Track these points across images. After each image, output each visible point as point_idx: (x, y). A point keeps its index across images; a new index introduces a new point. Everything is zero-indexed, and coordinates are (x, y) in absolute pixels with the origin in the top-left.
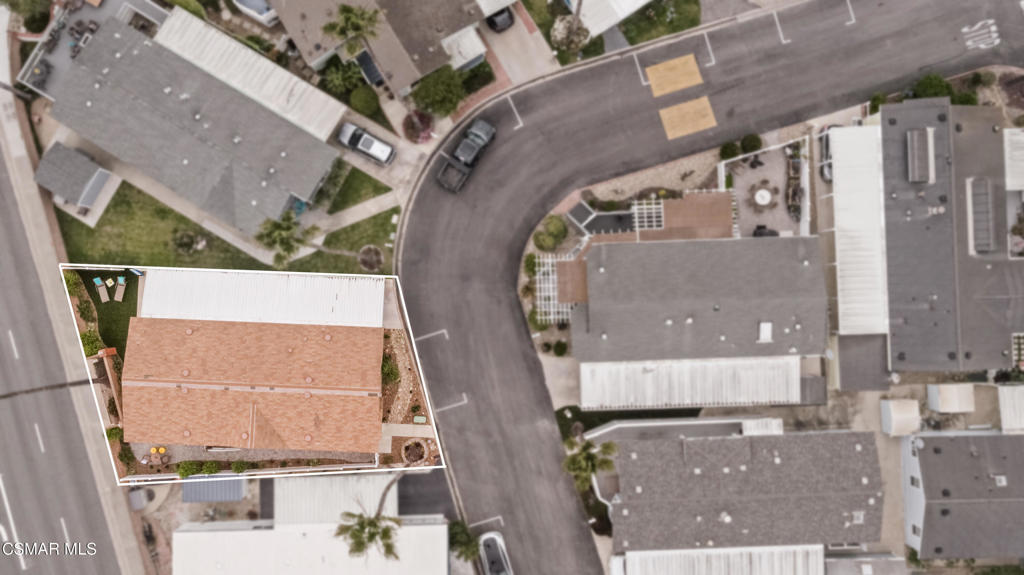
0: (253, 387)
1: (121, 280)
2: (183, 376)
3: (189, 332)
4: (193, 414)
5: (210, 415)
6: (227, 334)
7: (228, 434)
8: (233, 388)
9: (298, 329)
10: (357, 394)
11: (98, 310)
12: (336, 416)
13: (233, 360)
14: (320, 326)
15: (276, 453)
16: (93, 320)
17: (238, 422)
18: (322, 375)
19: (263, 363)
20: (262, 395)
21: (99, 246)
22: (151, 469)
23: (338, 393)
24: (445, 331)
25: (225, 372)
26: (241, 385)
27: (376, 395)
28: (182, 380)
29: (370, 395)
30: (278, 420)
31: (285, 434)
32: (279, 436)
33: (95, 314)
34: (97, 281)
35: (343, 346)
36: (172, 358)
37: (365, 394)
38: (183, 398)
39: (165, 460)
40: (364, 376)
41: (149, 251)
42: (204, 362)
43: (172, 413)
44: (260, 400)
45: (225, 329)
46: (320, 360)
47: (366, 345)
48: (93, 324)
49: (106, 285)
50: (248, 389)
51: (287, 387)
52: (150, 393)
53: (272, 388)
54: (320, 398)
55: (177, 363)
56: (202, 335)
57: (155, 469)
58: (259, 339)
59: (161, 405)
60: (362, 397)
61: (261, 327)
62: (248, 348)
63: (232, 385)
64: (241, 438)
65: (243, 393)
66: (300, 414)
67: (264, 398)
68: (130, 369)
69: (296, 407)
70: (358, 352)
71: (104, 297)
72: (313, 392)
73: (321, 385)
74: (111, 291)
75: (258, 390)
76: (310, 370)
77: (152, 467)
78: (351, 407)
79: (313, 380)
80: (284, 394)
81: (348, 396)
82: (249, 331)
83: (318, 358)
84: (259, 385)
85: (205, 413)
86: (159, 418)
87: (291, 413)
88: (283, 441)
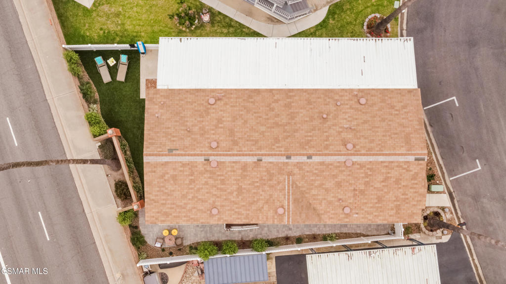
0: (288, 157)
1: (124, 58)
2: (211, 148)
3: (212, 101)
4: (221, 190)
5: (240, 190)
6: (253, 103)
7: (260, 210)
8: (266, 159)
9: (328, 93)
10: (402, 159)
11: (99, 91)
12: (378, 185)
13: (263, 129)
14: (352, 90)
15: (290, 229)
16: (95, 102)
17: (271, 196)
18: (362, 140)
19: (296, 131)
20: (299, 165)
21: (98, 26)
22: (164, 252)
23: (381, 159)
24: (454, 98)
25: (257, 142)
26: (275, 155)
27: (423, 160)
28: (210, 152)
29: (416, 159)
30: (314, 192)
31: (321, 208)
32: (314, 209)
33: (97, 96)
34: (99, 60)
35: (380, 110)
36: (196, 129)
37: (411, 158)
38: (211, 172)
39: (179, 241)
40: (407, 140)
41: (149, 29)
42: (232, 132)
43: (199, 190)
44: (296, 171)
45: (250, 97)
46: (357, 125)
47: (404, 107)
48: (95, 106)
49: (108, 64)
50: (284, 159)
51: (326, 155)
52: (174, 169)
53: (309, 157)
54: (361, 166)
55: (202, 135)
56: (226, 104)
57: (167, 252)
58: (288, 106)
59: (187, 182)
60: (408, 162)
61: (289, 93)
62: (277, 116)
63: (265, 155)
64: (276, 212)
65: (278, 163)
66: (339, 185)
67: (301, 169)
68: (152, 144)
69: (335, 176)
70: (397, 114)
71: (106, 78)
72: (355, 159)
73: (363, 152)
74: (113, 71)
75: (294, 160)
76: (349, 136)
77: (163, 250)
78: (394, 173)
79: (354, 147)
80: (322, 163)
81: (392, 162)
82: (275, 98)
83: (355, 123)
84: (294, 155)
85: (235, 187)
86: (184, 196)
87: (330, 184)
88: (319, 215)
